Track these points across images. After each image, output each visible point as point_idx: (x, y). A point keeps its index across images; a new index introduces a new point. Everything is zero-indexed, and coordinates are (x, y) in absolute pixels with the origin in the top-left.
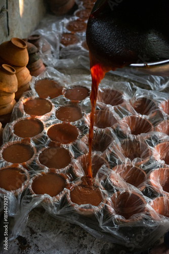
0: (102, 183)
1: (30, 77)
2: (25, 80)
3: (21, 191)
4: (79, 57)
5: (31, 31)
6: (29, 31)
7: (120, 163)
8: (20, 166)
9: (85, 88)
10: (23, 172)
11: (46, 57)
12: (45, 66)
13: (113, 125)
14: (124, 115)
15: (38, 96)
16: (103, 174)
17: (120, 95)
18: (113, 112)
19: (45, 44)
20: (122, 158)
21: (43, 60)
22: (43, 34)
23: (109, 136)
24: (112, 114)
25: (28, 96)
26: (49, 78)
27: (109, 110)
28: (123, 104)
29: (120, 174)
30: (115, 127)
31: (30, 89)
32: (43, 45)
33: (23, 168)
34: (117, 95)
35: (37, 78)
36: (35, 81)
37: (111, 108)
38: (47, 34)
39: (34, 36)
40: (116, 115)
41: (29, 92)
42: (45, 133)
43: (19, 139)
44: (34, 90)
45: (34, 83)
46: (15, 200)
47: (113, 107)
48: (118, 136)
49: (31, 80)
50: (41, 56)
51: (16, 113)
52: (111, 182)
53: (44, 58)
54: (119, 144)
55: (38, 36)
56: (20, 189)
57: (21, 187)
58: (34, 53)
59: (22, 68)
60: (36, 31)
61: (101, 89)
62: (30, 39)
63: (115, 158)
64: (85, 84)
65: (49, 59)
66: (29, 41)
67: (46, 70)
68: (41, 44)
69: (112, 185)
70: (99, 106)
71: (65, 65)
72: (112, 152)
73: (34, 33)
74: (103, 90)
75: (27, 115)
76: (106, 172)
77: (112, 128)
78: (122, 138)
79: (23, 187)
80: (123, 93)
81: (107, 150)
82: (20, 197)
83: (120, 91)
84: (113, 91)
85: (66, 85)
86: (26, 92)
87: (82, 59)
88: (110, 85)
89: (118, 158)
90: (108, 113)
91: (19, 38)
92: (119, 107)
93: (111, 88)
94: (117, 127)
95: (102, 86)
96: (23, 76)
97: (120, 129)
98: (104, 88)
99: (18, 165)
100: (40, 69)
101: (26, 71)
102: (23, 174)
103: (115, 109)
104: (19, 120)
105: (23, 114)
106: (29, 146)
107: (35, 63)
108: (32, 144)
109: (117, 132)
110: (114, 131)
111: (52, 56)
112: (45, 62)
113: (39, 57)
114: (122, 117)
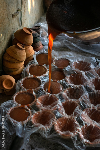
0: (76, 119)
1: (34, 52)
2: (30, 53)
3: (26, 122)
4: (64, 41)
5: (35, 24)
6: (33, 23)
7: (88, 107)
8: (26, 107)
9: (67, 60)
10: (28, 110)
11: (43, 40)
12: (43, 45)
13: (84, 83)
14: (91, 78)
15: (38, 64)
16: (77, 113)
17: (89, 65)
18: (84, 75)
19: (43, 32)
20: (89, 104)
21: (42, 42)
22: (42, 26)
23: (82, 90)
24: (83, 76)
25: (32, 63)
26: (45, 53)
27: (82, 74)
28: (90, 70)
29: (88, 114)
30: (85, 85)
31: (33, 59)
32: (42, 33)
33: (27, 108)
34: (87, 65)
35: (38, 53)
36: (37, 54)
37: (83, 73)
38: (45, 26)
39: (36, 27)
40: (86, 77)
41: (33, 61)
42: (42, 87)
43: (26, 90)
44: (35, 60)
45: (36, 55)
46: (22, 128)
47: (84, 72)
48: (87, 90)
49: (34, 54)
50: (40, 39)
51: (24, 74)
52: (82, 119)
53: (42, 41)
54: (88, 95)
55: (39, 27)
56: (25, 121)
57: (26, 119)
58: (37, 37)
59: (29, 46)
60: (38, 23)
61: (77, 61)
62: (34, 28)
63: (85, 104)
64: (68, 57)
65: (45, 41)
66: (34, 30)
67: (43, 48)
68: (41, 32)
69: (83, 121)
70: (76, 71)
71: (55, 45)
72: (83, 100)
73: (36, 25)
74: (79, 62)
75: (31, 75)
76: (79, 112)
77: (84, 85)
78: (89, 91)
79: (27, 120)
80: (91, 64)
81: (80, 98)
82: (25, 126)
83: (89, 62)
84: (84, 62)
85: (55, 58)
86: (30, 61)
87: (66, 42)
88: (83, 58)
89: (87, 104)
90: (81, 76)
91: (27, 27)
92: (88, 73)
93: (83, 60)
94: (86, 85)
95: (78, 59)
96: (29, 51)
97: (89, 86)
98: (79, 60)
99: (24, 106)
100: (40, 47)
101: (31, 48)
102: (28, 112)
103: (86, 74)
104: (26, 78)
105: (29, 74)
106: (32, 94)
107: (37, 43)
108: (34, 93)
109: (86, 88)
110: (85, 87)
111: (47, 39)
112: (43, 43)
113: (39, 40)
114: (90, 79)
